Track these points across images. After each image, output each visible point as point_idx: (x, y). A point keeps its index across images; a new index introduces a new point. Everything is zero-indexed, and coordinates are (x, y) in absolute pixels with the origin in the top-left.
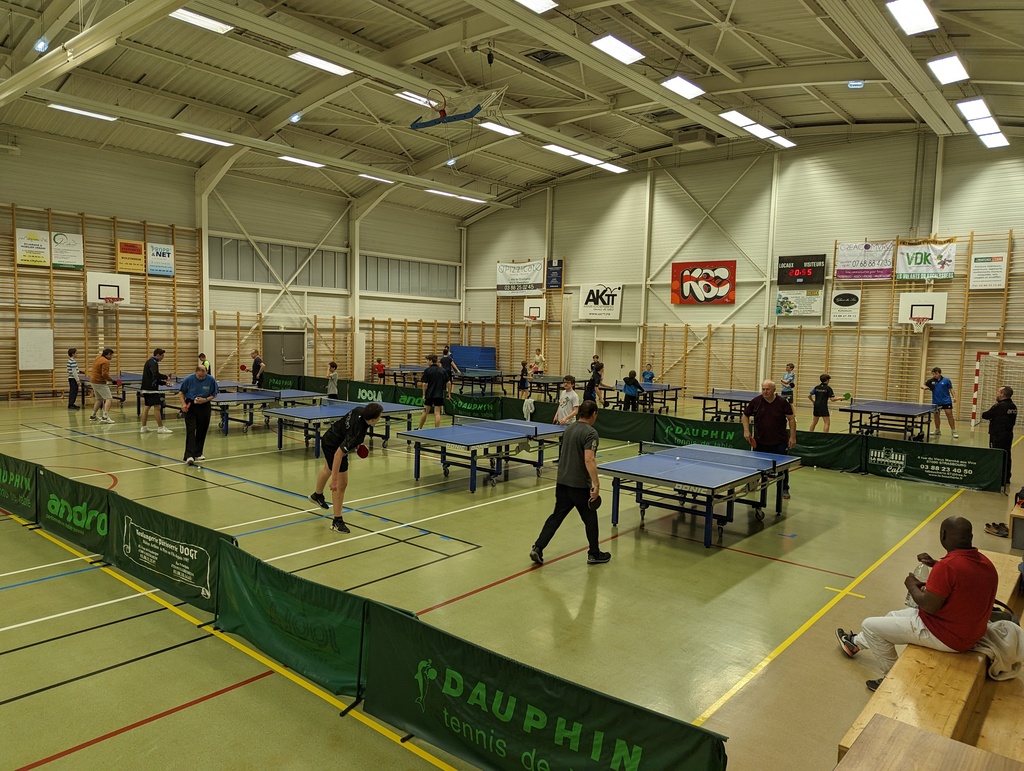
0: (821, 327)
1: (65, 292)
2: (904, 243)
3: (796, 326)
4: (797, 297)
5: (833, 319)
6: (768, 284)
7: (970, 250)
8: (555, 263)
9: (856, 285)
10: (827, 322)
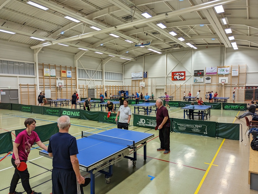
0: (203, 84)
1: (52, 81)
2: (219, 67)
3: (198, 84)
4: (198, 79)
5: (206, 83)
6: (192, 76)
7: (231, 68)
8: (145, 72)
9: (210, 76)
10: (204, 83)
